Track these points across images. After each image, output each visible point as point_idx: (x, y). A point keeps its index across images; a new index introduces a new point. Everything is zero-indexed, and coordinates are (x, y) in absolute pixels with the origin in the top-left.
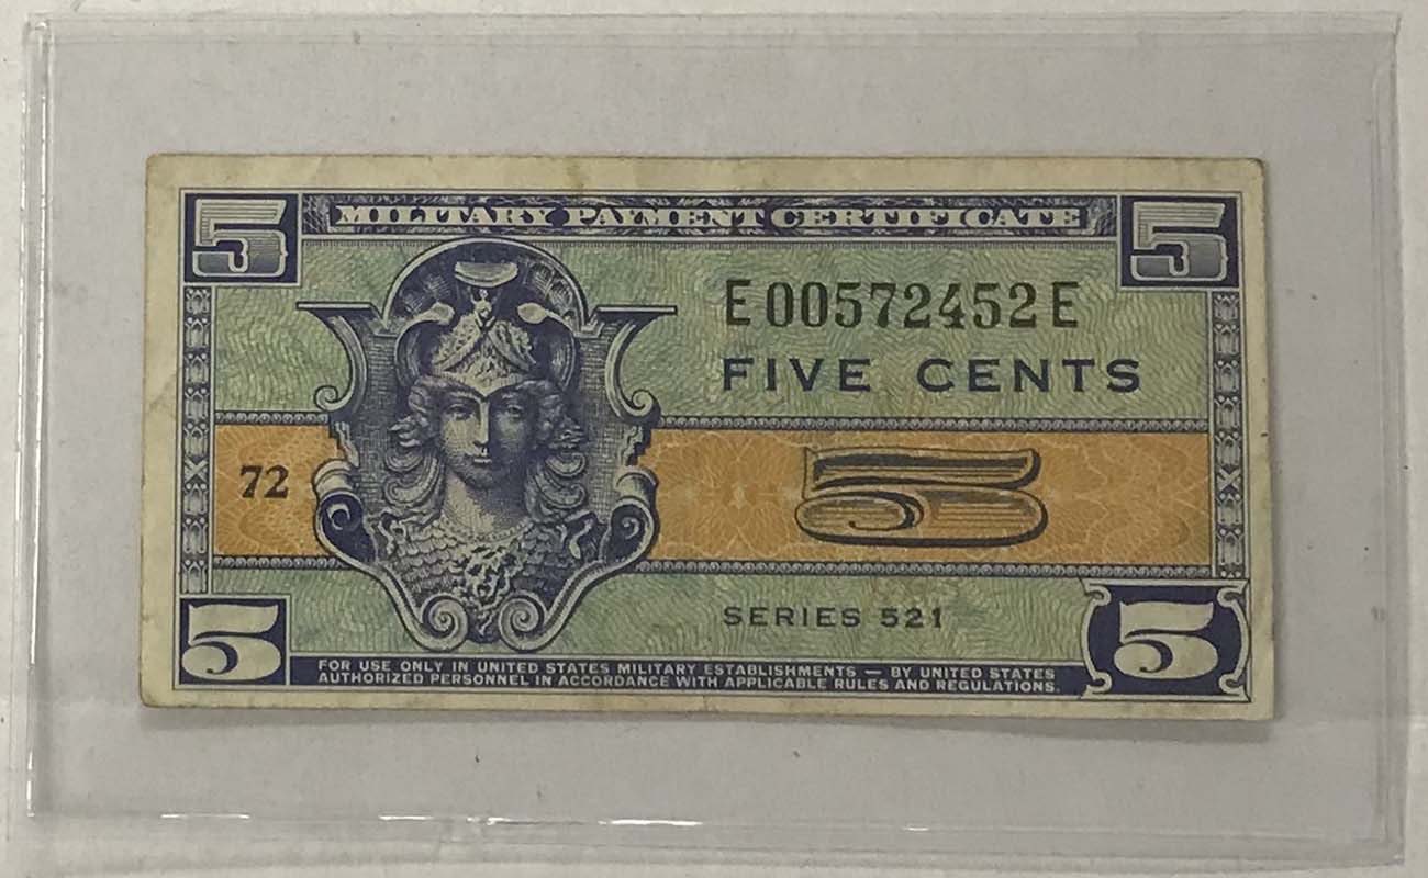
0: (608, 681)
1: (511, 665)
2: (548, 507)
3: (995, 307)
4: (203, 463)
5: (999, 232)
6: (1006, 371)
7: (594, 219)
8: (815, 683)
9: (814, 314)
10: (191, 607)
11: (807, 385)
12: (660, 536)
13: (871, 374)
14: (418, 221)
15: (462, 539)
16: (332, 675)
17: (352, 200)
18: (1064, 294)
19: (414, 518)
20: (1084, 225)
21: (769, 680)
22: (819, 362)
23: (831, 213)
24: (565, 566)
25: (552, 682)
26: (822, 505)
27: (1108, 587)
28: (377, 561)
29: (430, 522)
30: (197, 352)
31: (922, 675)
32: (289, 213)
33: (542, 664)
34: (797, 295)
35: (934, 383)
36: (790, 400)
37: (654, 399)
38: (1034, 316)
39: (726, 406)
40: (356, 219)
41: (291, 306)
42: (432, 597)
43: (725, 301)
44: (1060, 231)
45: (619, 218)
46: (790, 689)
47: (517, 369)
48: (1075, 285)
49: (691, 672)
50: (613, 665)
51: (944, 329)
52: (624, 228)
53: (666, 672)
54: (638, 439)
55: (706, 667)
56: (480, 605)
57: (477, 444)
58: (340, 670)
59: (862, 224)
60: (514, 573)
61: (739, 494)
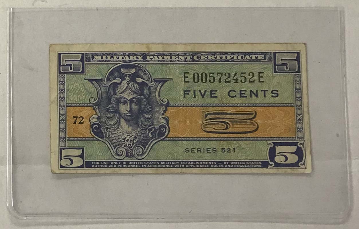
0: (159, 166)
1: (136, 162)
2: (144, 125)
3: (245, 78)
4: (64, 116)
5: (245, 61)
6: (248, 93)
7: (153, 58)
8: (206, 166)
9: (204, 80)
10: (62, 150)
11: (203, 96)
12: (170, 132)
13: (218, 94)
14: (112, 59)
15: (124, 133)
16: (95, 165)
17: (97, 54)
18: (261, 75)
19: (113, 128)
20: (265, 59)
21: (196, 165)
22: (205, 91)
23: (207, 57)
24: (148, 139)
25: (146, 166)
26: (207, 124)
27: (273, 142)
28: (105, 139)
29: (117, 129)
30: (62, 90)
31: (231, 164)
32: (83, 57)
33: (144, 162)
34: (200, 76)
35: (232, 96)
36: (199, 100)
37: (168, 100)
38: (254, 80)
39: (184, 101)
40: (98, 59)
41: (83, 79)
42: (118, 147)
43: (184, 77)
44: (260, 60)
45: (159, 58)
46: (201, 167)
47: (136, 93)
48: (263, 73)
49: (178, 164)
50: (160, 162)
51: (234, 83)
52: (160, 60)
53: (172, 164)
54: (164, 109)
55: (182, 162)
56: (129, 148)
57: (127, 111)
58: (97, 164)
59: (214, 59)
60: (136, 141)
61: (188, 122)
